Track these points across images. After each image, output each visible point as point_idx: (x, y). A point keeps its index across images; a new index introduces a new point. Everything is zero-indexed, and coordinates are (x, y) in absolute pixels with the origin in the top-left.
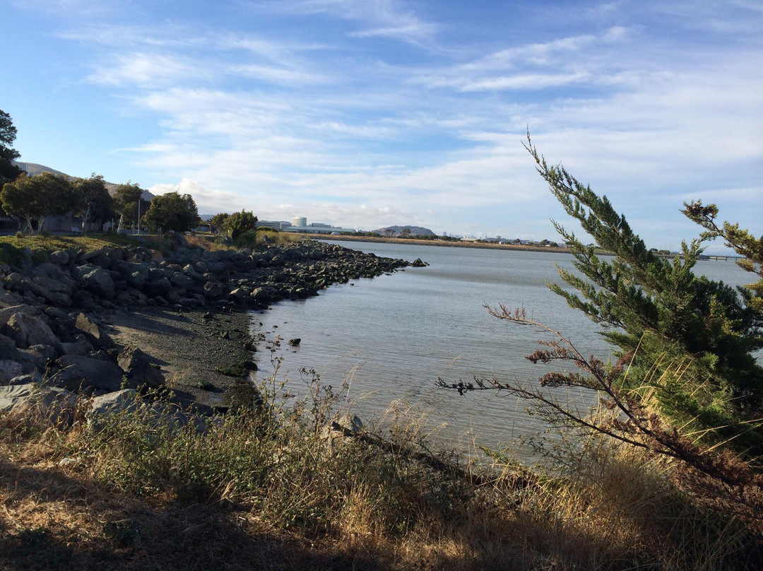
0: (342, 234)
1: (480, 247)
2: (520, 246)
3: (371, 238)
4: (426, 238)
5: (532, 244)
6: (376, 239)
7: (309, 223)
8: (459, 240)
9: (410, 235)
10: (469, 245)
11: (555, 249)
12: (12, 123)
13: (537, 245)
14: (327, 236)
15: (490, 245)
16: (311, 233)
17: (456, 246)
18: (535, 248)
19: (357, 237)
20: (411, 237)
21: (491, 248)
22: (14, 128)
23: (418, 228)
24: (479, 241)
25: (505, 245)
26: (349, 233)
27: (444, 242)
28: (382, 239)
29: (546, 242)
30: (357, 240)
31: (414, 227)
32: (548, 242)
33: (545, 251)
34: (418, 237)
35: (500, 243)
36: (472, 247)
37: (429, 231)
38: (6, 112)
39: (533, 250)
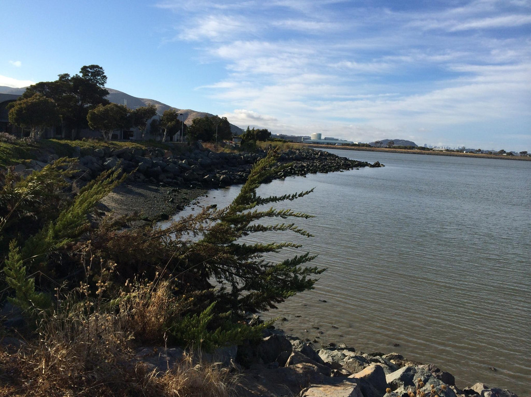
0: (343, 145)
1: (447, 155)
2: (480, 155)
3: (364, 148)
4: (405, 148)
5: (491, 153)
6: (368, 148)
7: (323, 137)
8: (432, 149)
9: (394, 145)
10: (440, 153)
11: (510, 157)
12: (104, 73)
13: (496, 154)
14: (332, 146)
15: (456, 153)
16: (322, 144)
17: (428, 154)
18: (492, 156)
19: (353, 147)
20: (394, 148)
21: (456, 156)
22: (105, 76)
23: (404, 141)
24: (447, 150)
25: (468, 154)
26: (348, 145)
27: (419, 151)
28: (372, 149)
29: (503, 152)
30: (353, 149)
31: (401, 140)
32: (505, 152)
33: (501, 159)
34: (399, 147)
35: (465, 152)
36: (441, 155)
37: (413, 143)
38: (100, 66)
39: (491, 158)
